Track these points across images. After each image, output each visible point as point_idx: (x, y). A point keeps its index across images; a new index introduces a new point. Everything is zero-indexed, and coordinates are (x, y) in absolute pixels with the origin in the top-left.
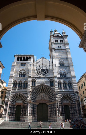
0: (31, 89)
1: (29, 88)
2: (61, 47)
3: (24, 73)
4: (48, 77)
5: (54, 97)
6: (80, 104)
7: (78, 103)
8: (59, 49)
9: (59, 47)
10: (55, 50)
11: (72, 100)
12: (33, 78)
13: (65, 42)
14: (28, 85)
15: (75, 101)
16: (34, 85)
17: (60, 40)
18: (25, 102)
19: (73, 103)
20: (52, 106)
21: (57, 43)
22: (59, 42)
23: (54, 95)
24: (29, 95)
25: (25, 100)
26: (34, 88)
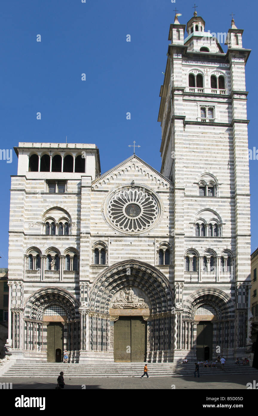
0: (92, 276)
1: (84, 271)
2: (211, 110)
3: (64, 222)
5: (170, 300)
6: (246, 318)
7: (241, 316)
8: (203, 123)
9: (203, 109)
10: (186, 123)
11: (225, 309)
14: (81, 262)
15: (234, 312)
17: (213, 78)
18: (74, 314)
19: (227, 317)
20: (159, 325)
21: (196, 90)
23: (168, 294)
24: (86, 292)
25: (73, 310)
26: (101, 271)
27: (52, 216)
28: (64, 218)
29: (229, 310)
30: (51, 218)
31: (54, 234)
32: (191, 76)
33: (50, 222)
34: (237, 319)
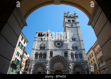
0: (49, 59)
1: (48, 58)
2: (73, 25)
3: (44, 47)
4: (63, 49)
5: (68, 66)
6: (89, 71)
7: (87, 70)
8: (71, 27)
9: (71, 25)
10: (68, 27)
11: (82, 68)
12: (51, 51)
13: (76, 21)
14: (47, 56)
15: (85, 69)
16: (52, 56)
17: (72, 20)
18: (44, 70)
19: (83, 71)
20: (66, 73)
21: (69, 22)
22: (71, 22)
23: (67, 64)
24: (48, 63)
25: (44, 68)
26: (51, 58)
27: (42, 45)
28: (44, 46)
29: (83, 69)
30: (41, 46)
31: (41, 49)
32: (68, 20)
33: (41, 47)
34: (86, 71)
